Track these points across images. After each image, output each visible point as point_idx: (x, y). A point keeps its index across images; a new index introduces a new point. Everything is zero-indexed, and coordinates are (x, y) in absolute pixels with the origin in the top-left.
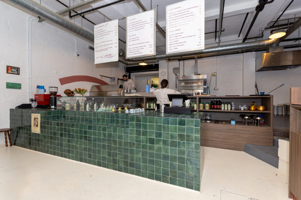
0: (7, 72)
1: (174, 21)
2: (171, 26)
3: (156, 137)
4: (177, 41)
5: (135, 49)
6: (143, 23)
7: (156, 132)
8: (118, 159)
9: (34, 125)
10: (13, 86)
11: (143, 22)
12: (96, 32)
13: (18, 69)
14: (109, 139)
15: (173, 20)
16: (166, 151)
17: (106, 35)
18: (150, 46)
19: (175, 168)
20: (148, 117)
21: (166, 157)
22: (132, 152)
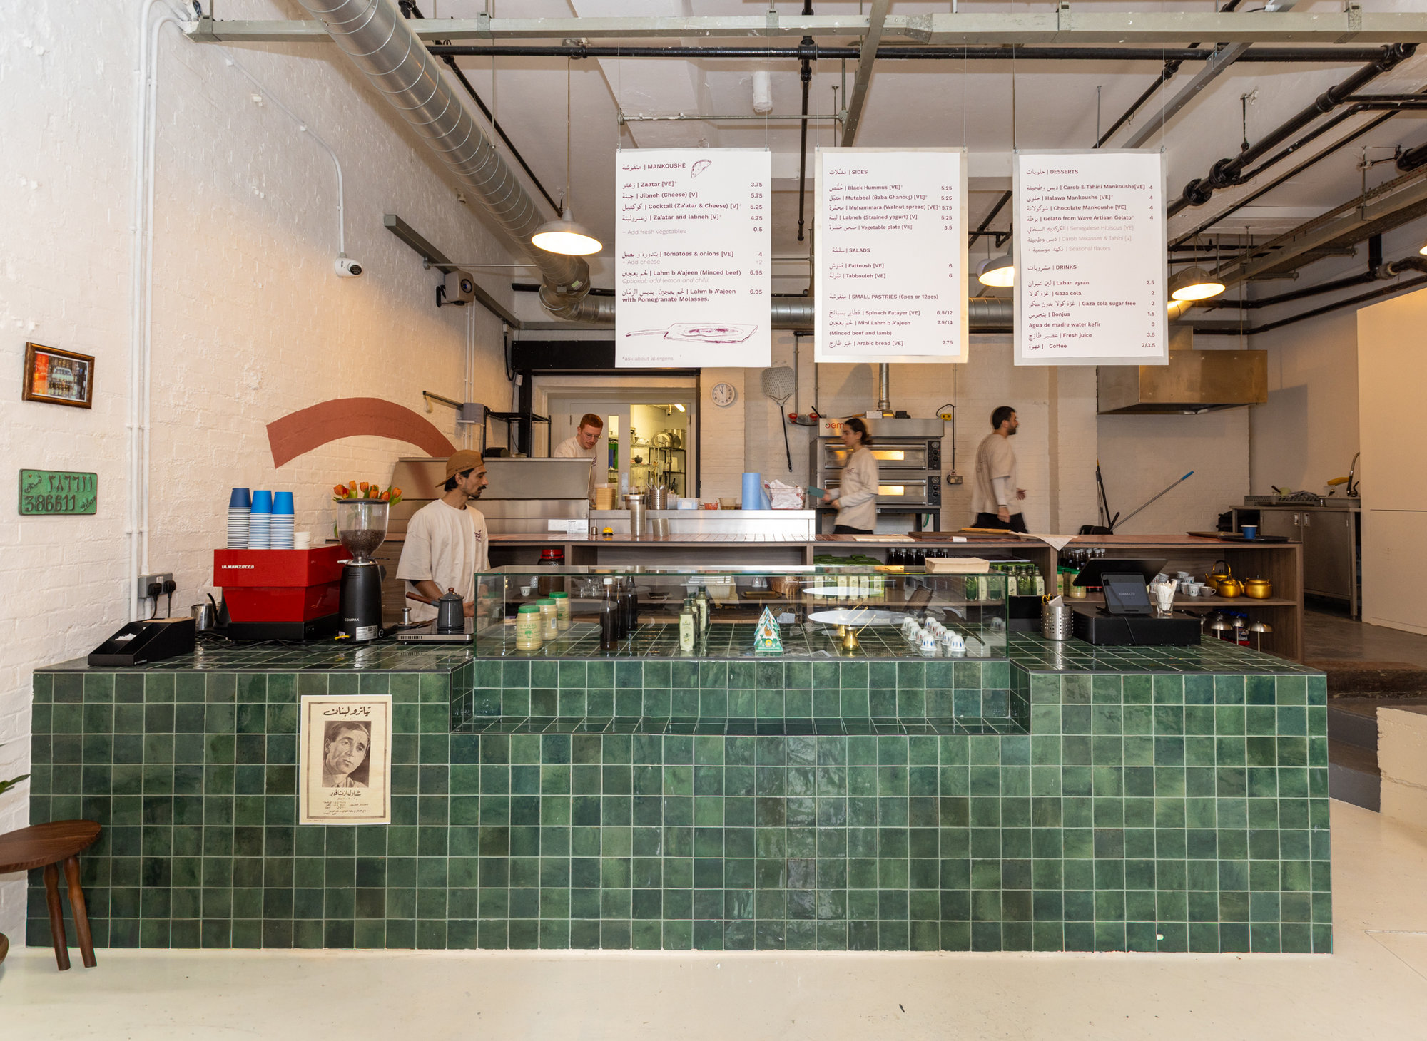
0: (29, 396)
1: (1052, 224)
2: (1038, 245)
3: (1157, 761)
4: (1063, 315)
5: (866, 318)
6: (906, 202)
7: (1158, 740)
8: (975, 893)
9: (330, 771)
10: (54, 494)
11: (909, 198)
12: (629, 192)
13: (84, 366)
14: (920, 801)
15: (1046, 219)
16: (1203, 813)
17: (694, 217)
18: (943, 318)
19: (1239, 883)
20: (1122, 675)
21: (1203, 843)
22: (1046, 845)
